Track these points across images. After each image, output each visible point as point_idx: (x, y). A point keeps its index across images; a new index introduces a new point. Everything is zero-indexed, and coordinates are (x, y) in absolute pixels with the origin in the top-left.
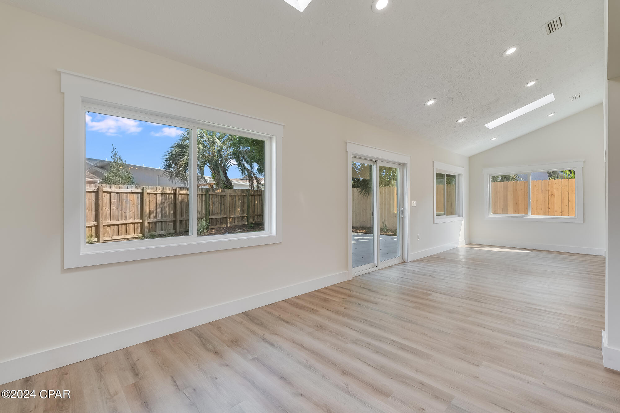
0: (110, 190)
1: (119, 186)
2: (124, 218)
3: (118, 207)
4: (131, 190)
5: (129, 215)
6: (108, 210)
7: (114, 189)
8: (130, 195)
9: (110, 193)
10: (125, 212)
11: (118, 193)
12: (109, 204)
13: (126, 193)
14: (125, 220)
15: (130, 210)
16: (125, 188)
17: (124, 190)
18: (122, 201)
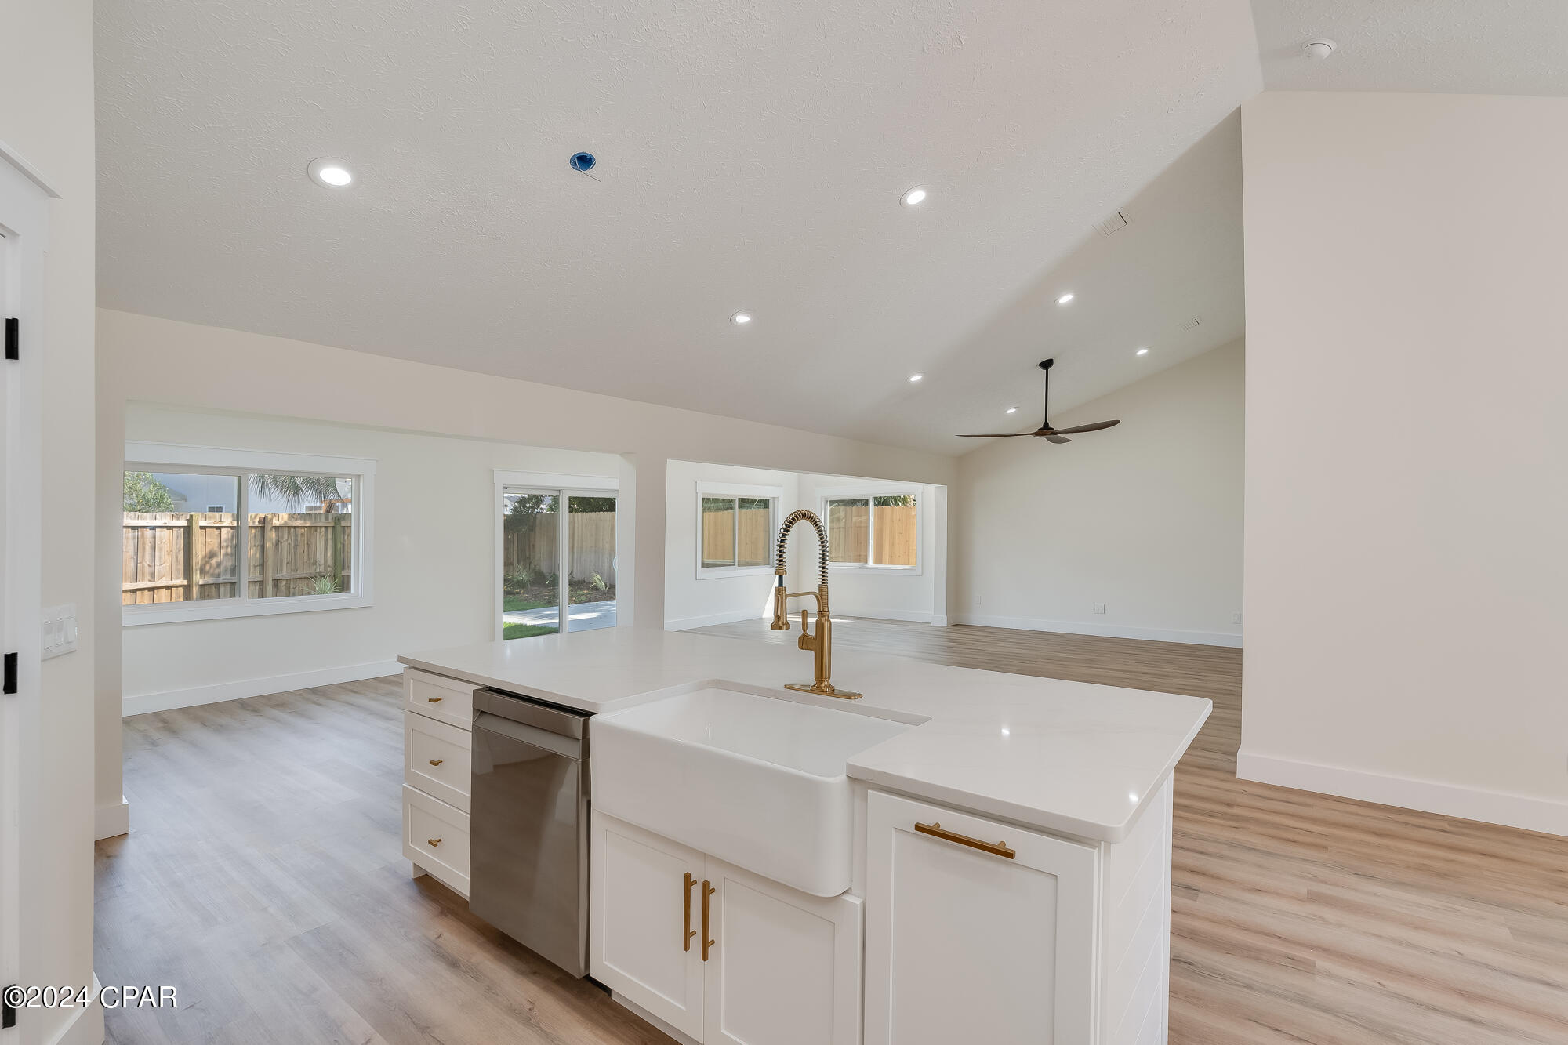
2: (148, 577)
3: (135, 555)
4: (164, 520)
5: (159, 572)
8: (161, 532)
10: (149, 566)
11: (134, 528)
13: (153, 528)
14: (150, 581)
15: (160, 561)
16: (151, 518)
17: (148, 521)
18: (143, 544)
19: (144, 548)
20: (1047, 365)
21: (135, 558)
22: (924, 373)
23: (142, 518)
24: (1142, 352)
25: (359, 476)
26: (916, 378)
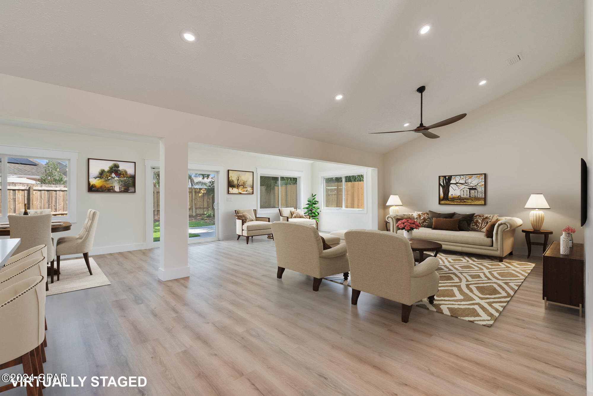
0: (40, 189)
1: (50, 185)
2: (54, 210)
3: (48, 201)
4: (60, 188)
5: (58, 208)
6: (39, 204)
7: (45, 187)
8: (59, 192)
9: (40, 190)
10: (54, 206)
11: (48, 191)
12: (40, 199)
13: (56, 191)
14: (55, 212)
15: (59, 204)
16: (55, 187)
17: (54, 188)
18: (52, 197)
19: (52, 198)
20: (421, 90)
21: (48, 202)
22: (343, 94)
23: (51, 187)
24: (483, 83)
25: (70, 160)
26: (339, 97)
